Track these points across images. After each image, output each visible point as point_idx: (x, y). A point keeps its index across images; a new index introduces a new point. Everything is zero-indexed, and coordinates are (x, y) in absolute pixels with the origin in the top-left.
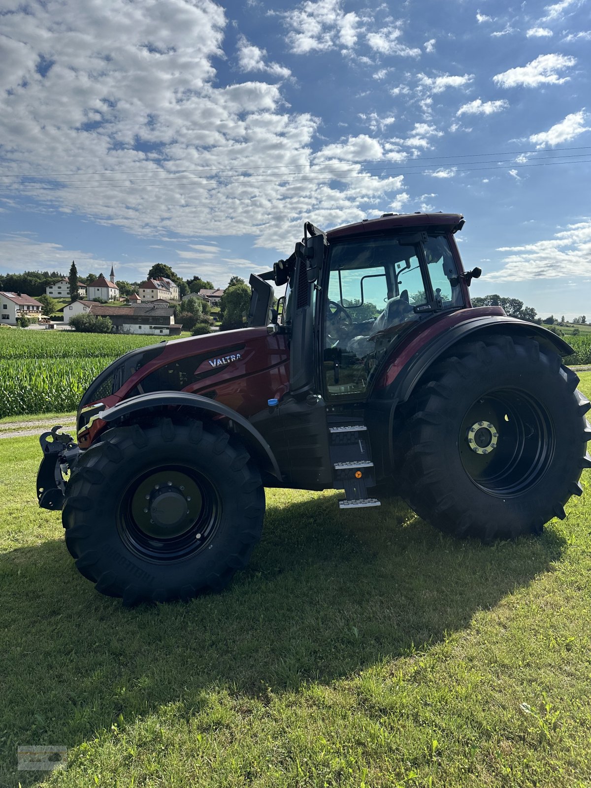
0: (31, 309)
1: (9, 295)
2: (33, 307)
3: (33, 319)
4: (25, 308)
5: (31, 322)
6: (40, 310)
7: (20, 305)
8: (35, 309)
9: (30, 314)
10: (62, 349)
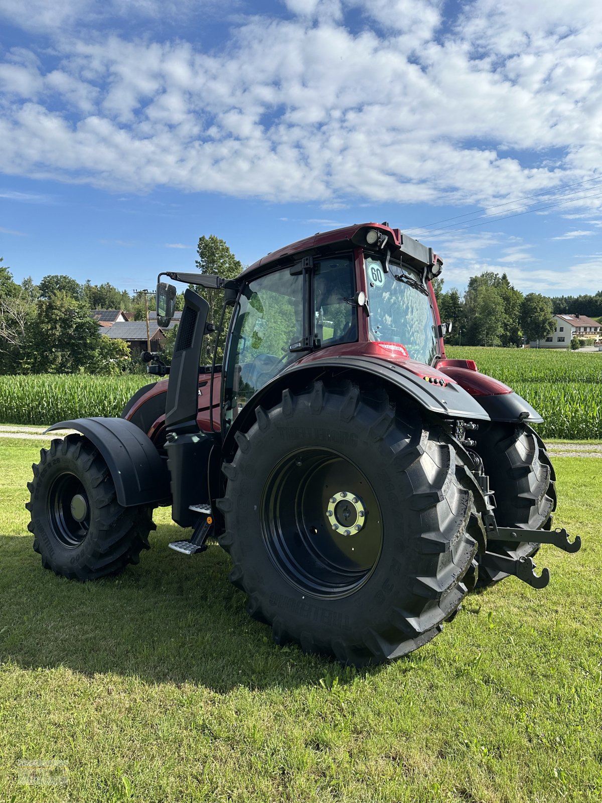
0: (588, 330)
1: (567, 317)
2: (591, 328)
3: (589, 341)
4: (582, 330)
5: (586, 343)
6: (598, 331)
7: (577, 327)
8: (593, 330)
9: (587, 336)
10: (586, 372)
